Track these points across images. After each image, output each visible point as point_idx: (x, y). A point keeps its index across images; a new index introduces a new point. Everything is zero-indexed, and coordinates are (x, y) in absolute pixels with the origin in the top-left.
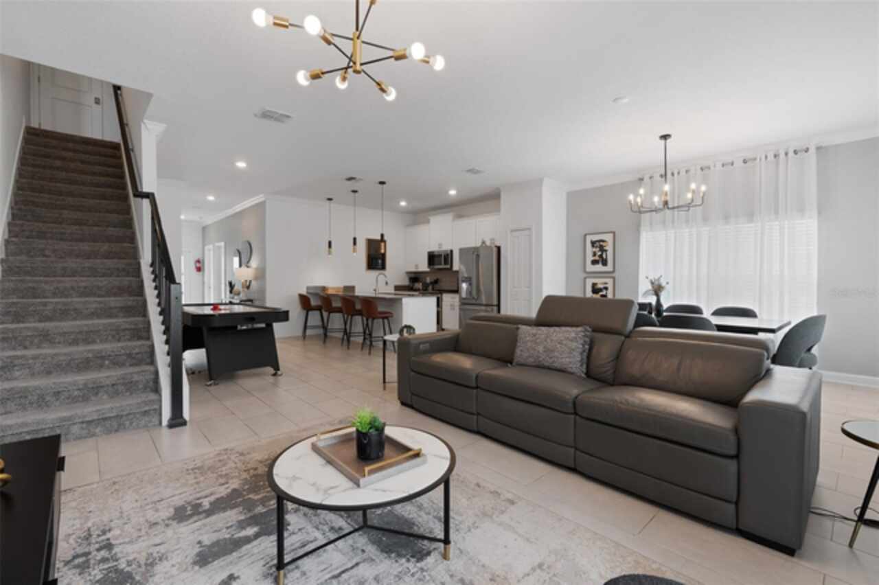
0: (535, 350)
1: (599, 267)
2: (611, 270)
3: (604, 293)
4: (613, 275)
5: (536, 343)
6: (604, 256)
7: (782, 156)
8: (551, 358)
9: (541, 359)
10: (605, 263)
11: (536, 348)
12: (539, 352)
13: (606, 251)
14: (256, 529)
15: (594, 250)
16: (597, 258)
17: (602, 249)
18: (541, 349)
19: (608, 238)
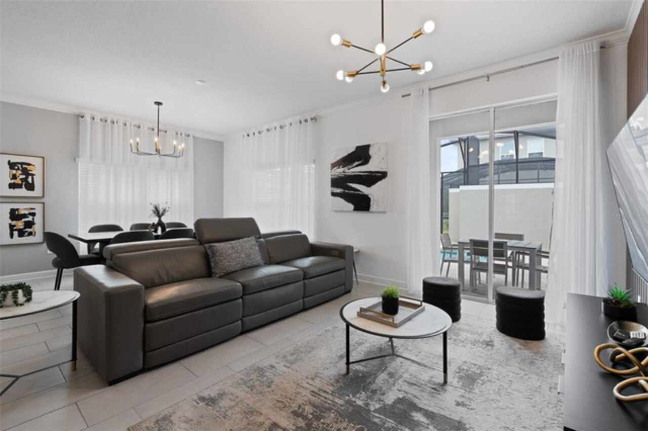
0: (240, 258)
1: (23, 192)
2: (40, 194)
3: (30, 218)
4: (43, 200)
5: (238, 253)
6: (30, 180)
7: (179, 134)
8: (251, 260)
9: (245, 263)
10: (31, 187)
11: (240, 256)
12: (243, 259)
13: (33, 175)
14: (414, 414)
15: (14, 172)
16: (18, 181)
17: (26, 172)
18: (243, 255)
19: (36, 163)
